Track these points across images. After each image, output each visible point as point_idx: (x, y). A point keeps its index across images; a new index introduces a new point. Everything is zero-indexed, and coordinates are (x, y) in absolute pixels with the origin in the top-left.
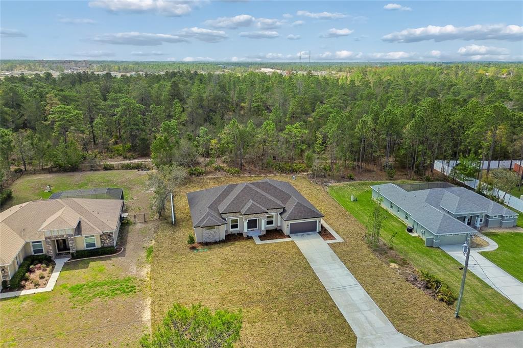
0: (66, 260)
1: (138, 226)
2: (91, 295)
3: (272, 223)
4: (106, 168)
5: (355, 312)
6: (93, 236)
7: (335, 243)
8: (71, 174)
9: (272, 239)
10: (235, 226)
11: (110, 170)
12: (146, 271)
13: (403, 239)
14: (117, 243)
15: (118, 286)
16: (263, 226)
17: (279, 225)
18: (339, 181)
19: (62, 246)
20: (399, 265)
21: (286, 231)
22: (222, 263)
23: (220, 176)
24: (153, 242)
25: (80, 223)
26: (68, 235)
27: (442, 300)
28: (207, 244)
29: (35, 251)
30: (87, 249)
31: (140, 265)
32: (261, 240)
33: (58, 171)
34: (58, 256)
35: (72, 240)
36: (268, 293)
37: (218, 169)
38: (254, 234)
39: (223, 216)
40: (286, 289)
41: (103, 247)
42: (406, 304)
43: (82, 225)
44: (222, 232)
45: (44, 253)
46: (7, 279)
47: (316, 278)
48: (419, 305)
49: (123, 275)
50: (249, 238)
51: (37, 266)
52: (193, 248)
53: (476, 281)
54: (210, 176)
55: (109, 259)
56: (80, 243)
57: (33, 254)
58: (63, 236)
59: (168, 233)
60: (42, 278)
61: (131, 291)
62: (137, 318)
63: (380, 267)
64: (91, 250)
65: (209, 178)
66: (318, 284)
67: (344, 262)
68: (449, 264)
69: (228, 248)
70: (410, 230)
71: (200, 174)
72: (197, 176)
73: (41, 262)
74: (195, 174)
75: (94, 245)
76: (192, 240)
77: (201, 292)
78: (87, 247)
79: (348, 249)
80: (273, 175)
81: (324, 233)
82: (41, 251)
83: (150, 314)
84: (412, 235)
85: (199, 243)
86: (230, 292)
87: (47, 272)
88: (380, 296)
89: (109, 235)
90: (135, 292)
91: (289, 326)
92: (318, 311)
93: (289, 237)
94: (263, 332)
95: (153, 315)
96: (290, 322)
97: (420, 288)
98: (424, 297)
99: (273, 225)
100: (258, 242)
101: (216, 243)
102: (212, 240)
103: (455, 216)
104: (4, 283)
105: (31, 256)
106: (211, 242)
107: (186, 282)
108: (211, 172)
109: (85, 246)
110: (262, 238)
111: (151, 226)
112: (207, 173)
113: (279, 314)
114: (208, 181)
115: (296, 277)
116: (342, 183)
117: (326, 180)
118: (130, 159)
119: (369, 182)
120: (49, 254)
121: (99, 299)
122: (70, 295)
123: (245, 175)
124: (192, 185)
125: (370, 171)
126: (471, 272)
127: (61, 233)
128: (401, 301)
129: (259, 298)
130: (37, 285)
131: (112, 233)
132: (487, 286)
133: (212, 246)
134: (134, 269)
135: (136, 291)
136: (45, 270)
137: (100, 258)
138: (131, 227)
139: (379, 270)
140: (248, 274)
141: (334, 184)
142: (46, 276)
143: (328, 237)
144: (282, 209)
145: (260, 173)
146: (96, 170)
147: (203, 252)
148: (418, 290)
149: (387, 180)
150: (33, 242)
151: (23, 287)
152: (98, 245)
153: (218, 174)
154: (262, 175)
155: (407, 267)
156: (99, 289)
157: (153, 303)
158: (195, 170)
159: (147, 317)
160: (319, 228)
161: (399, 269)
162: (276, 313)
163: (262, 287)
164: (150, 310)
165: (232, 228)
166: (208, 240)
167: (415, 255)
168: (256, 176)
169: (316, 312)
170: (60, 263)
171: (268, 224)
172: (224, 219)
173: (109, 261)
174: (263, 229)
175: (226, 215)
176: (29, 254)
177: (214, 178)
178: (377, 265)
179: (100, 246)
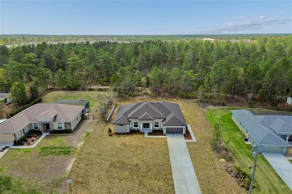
0: (47, 134)
1: (90, 121)
2: (49, 153)
3: (158, 127)
4: (90, 90)
5: (183, 184)
6: (61, 123)
7: (190, 142)
8: (73, 91)
9: (155, 135)
10: (137, 126)
11: (92, 91)
12: (81, 144)
13: (239, 145)
14: (75, 128)
15: (64, 150)
16: (152, 127)
17: (162, 128)
18: (215, 105)
19: (47, 126)
20: (227, 160)
21: (165, 132)
22: (121, 145)
24: (92, 129)
25: (56, 115)
26: (49, 122)
27: (243, 186)
28: (118, 134)
29: (35, 128)
30: (59, 129)
31: (80, 140)
32: (148, 135)
33: (68, 90)
34: (45, 131)
35: (51, 124)
36: (137, 165)
37: (146, 94)
38: (146, 131)
39: (130, 120)
40: (148, 164)
41: (66, 130)
42: (218, 185)
43: (57, 117)
44: (127, 129)
45: (39, 129)
46: (16, 140)
47: (169, 161)
48: (227, 187)
49: (68, 145)
50: (143, 133)
51: (33, 135)
52: (111, 135)
53: (276, 179)
54: (140, 97)
56: (55, 126)
57: (34, 129)
58: (46, 122)
59: (102, 125)
60: (33, 141)
61: (68, 153)
62: (64, 167)
63: (213, 160)
64: (60, 130)
66: (168, 164)
67: (190, 154)
68: (263, 165)
69: (128, 137)
70: (246, 140)
71: (134, 96)
72: (133, 97)
73: (35, 134)
74: (131, 96)
75: (61, 128)
76: (110, 131)
77: (103, 159)
78: (58, 128)
79: (197, 147)
80: (175, 99)
81: (187, 135)
82: (37, 128)
83: (71, 166)
84: (247, 143)
85: (115, 133)
86: (117, 162)
87: (37, 138)
88: (203, 177)
89: (69, 124)
90: (69, 154)
91: (140, 185)
92: (160, 180)
93: (165, 135)
94: (123, 186)
95: (73, 167)
96: (141, 183)
97: (233, 177)
98: (232, 182)
99: (159, 128)
100: (146, 136)
101: (123, 134)
102: (121, 132)
104: (15, 142)
105: (33, 130)
106: (121, 133)
107: (97, 153)
108: (141, 95)
110: (149, 134)
111: (95, 121)
112: (138, 96)
113: (137, 178)
114: (138, 100)
115: (157, 158)
116: (216, 107)
117: (207, 104)
118: (104, 86)
119: (236, 107)
120: (41, 130)
121: (51, 155)
122: (40, 151)
123: (159, 98)
124: (129, 101)
125: (239, 101)
126: (276, 172)
127: (46, 120)
128: (216, 182)
129: (131, 167)
130: (29, 144)
131: (71, 123)
132: (283, 183)
133: (121, 136)
134: (75, 143)
135: (70, 154)
136: (36, 137)
137: (63, 135)
138: (86, 121)
139: (211, 162)
140: (132, 153)
141: (211, 107)
142: (35, 140)
143: (188, 138)
144: (164, 119)
145: (169, 97)
146: (85, 90)
147: (115, 138)
148: (231, 177)
149: (248, 107)
150: (34, 123)
151: (23, 144)
153: (145, 97)
154: (169, 99)
155: (231, 162)
156: (54, 150)
157: (76, 161)
158: (132, 94)
159: (69, 167)
160: (184, 132)
161: (225, 163)
162: (136, 177)
163: (135, 161)
164: (72, 164)
165: (135, 127)
166: (120, 132)
167: (241, 156)
168: (165, 99)
169: (159, 180)
170: (44, 135)
171: (155, 127)
172: (130, 122)
173: (66, 137)
174: (151, 129)
175: (131, 119)
176: (32, 129)
177: (141, 99)
178: (211, 158)
179: (64, 129)
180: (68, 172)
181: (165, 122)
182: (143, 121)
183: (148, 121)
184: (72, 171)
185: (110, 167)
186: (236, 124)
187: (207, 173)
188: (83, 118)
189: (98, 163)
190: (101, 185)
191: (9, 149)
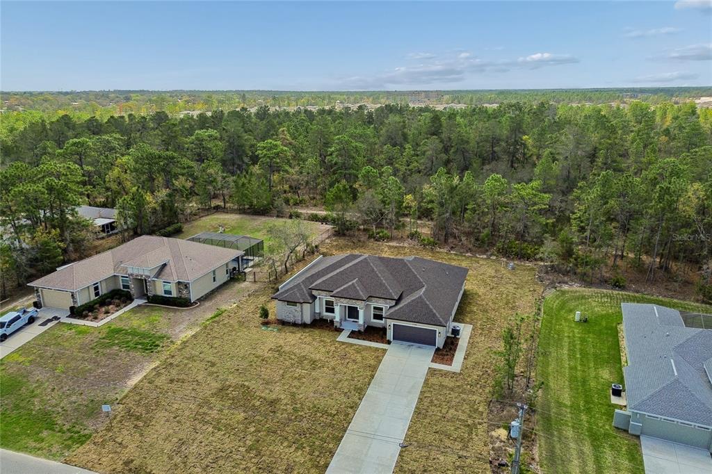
0: (142, 302)
2: (117, 341)
3: (381, 319)
4: (292, 216)
6: (170, 283)
7: (441, 371)
9: (364, 339)
10: (332, 310)
11: (296, 219)
12: (188, 334)
13: (586, 401)
14: (202, 297)
15: (147, 341)
16: (362, 317)
19: (142, 282)
21: (390, 334)
22: (270, 350)
23: (406, 245)
24: (235, 305)
25: (165, 265)
26: (147, 276)
28: (283, 323)
29: (124, 286)
31: (192, 325)
32: (350, 337)
33: (249, 213)
35: (149, 282)
36: (273, 402)
37: (414, 236)
38: (349, 326)
39: (314, 293)
40: (299, 406)
41: (178, 297)
43: (167, 268)
44: (305, 315)
45: (130, 290)
46: (76, 305)
47: (355, 406)
49: (164, 331)
50: (337, 330)
51: (115, 300)
52: (266, 324)
54: (394, 244)
55: (175, 311)
56: (159, 289)
57: (121, 288)
58: (142, 276)
60: (107, 313)
61: (151, 349)
63: (472, 427)
64: (166, 297)
65: (390, 247)
66: (347, 415)
67: (421, 400)
68: (619, 470)
69: (299, 335)
70: (616, 392)
71: (383, 238)
72: (376, 240)
73: (120, 298)
74: (374, 238)
75: (170, 293)
76: (265, 313)
77: (212, 374)
78: (165, 293)
79: (451, 385)
80: (485, 256)
81: (446, 351)
82: (128, 287)
83: (140, 378)
84: (614, 400)
85: (276, 320)
86: (236, 387)
87: (116, 308)
88: (414, 466)
89: (186, 285)
90: (152, 352)
91: (249, 449)
92: (304, 447)
93: (389, 343)
94: (214, 444)
95: (141, 381)
96: (257, 446)
99: (382, 322)
100: (344, 338)
101: (295, 325)
102: (292, 320)
104: (72, 308)
105: (120, 290)
106: (290, 323)
107: (210, 359)
108: (399, 239)
109: (163, 292)
110: (353, 334)
111: (254, 287)
112: (390, 239)
113: (255, 431)
114: (386, 249)
115: (330, 396)
116: (592, 289)
119: (654, 297)
120: (132, 293)
121: (118, 348)
122: (104, 336)
123: (442, 250)
124: (363, 250)
127: (141, 273)
129: (258, 403)
130: (95, 318)
131: (188, 283)
133: (287, 329)
134: (180, 328)
135: (155, 351)
136: (117, 306)
137: (168, 308)
138: (236, 284)
140: (281, 372)
141: (575, 288)
142: (111, 312)
143: (442, 359)
144: (394, 301)
145: (470, 250)
146: (282, 217)
147: (271, 332)
149: (697, 301)
150: (122, 277)
151: (84, 317)
152: (174, 294)
153: (407, 243)
154: (468, 254)
156: (129, 338)
157: (155, 368)
158: (378, 233)
159: (134, 381)
160: (440, 342)
161: (501, 441)
162: (252, 429)
163: (277, 392)
164: (145, 374)
165: (327, 311)
166: (288, 319)
167: (569, 433)
168: (456, 255)
169: (301, 447)
170: (137, 302)
171: (374, 318)
172: (314, 298)
173: (171, 314)
174: (361, 321)
175: (317, 292)
176: (117, 287)
177: (396, 247)
178: (470, 422)
179: (175, 296)
180: (126, 391)
181: (393, 310)
182: (342, 300)
183: (354, 301)
184: (136, 387)
185: (213, 395)
186: (621, 343)
187: (432, 457)
189: (197, 381)
190: (171, 431)
191: (57, 322)
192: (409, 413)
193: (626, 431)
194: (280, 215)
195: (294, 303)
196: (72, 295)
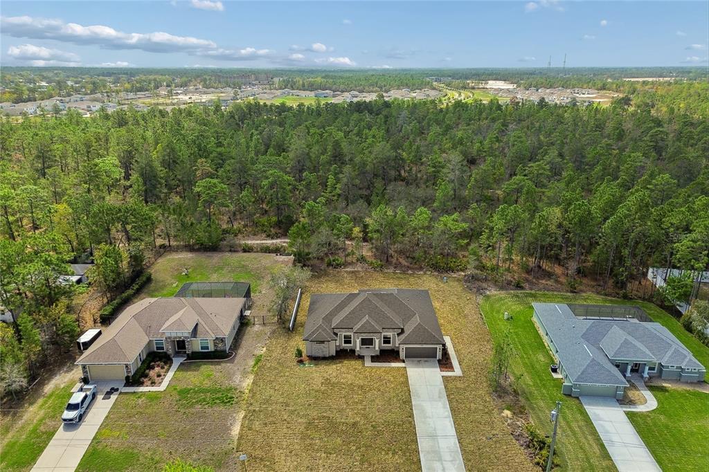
0: (182, 360)
1: (257, 328)
2: (194, 401)
3: (390, 343)
4: (248, 250)
5: (436, 460)
6: (208, 340)
7: (450, 377)
8: (209, 254)
9: (384, 362)
10: (349, 342)
11: (249, 252)
12: (248, 382)
13: (540, 380)
14: (231, 346)
15: (219, 395)
16: (378, 344)
17: (397, 345)
18: (502, 288)
19: (181, 345)
20: (514, 413)
21: (402, 355)
22: (322, 383)
23: (360, 269)
24: (265, 349)
25: (197, 324)
26: (186, 337)
27: (538, 464)
28: (315, 359)
29: (158, 348)
30: (203, 351)
31: (245, 374)
32: (372, 362)
33: (198, 250)
34: (177, 354)
35: (188, 342)
36: (355, 424)
37: (362, 259)
38: (367, 352)
39: (336, 331)
40: (374, 423)
41: (216, 351)
42: (495, 461)
43: (199, 327)
44: (331, 349)
45: (165, 350)
46: (129, 375)
47: (411, 416)
48: (510, 464)
49: (226, 384)
50: (361, 358)
51: (157, 363)
52: (301, 362)
53: (597, 449)
54: (349, 269)
55: (219, 363)
56: (196, 345)
57: (155, 350)
58: (180, 338)
59: (282, 340)
60: (159, 376)
61: (229, 402)
62: (228, 429)
63: (489, 413)
64: (205, 352)
65: (346, 272)
66: (410, 423)
67: (450, 401)
68: (578, 422)
69: (334, 366)
70: (555, 370)
71: (339, 265)
72: (335, 268)
73: (160, 360)
74: (332, 266)
75: (207, 348)
76: (299, 353)
77: (292, 412)
78: (202, 349)
79: (462, 386)
80: (422, 273)
81: (445, 362)
82: (163, 348)
83: (239, 428)
84: (555, 376)
85: (308, 356)
86: (319, 418)
87: (164, 370)
88: (471, 447)
89: (222, 340)
90: (232, 404)
92: (397, 452)
93: (404, 361)
95: (241, 430)
96: (365, 459)
97: (522, 446)
98: (520, 455)
99: (391, 345)
100: (368, 363)
101: (324, 358)
102: (321, 355)
103: (612, 362)
104: (127, 378)
105: (154, 352)
106: (319, 357)
107: (281, 400)
108: (351, 264)
109: (200, 348)
110: (374, 359)
111: (268, 330)
112: (346, 264)
113: (357, 449)
114: (345, 275)
115: (390, 411)
116: (504, 292)
117: (484, 285)
118: (272, 238)
120: (169, 353)
121: (200, 406)
122: (178, 398)
123: (388, 271)
124: (327, 278)
125: (549, 275)
126: (599, 436)
127: (179, 335)
128: (492, 456)
129: (344, 428)
130: (153, 383)
131: (224, 338)
132: (606, 456)
133: (320, 362)
134: (237, 378)
135: (234, 402)
136: (163, 368)
137: (212, 362)
138: (249, 328)
139: (486, 417)
140: (344, 400)
141: (493, 292)
142: (162, 374)
143: (446, 368)
144: (400, 330)
145: (409, 268)
146: (235, 251)
147: (310, 368)
148: (519, 447)
149: (567, 291)
150: (156, 341)
151: (141, 384)
152: (212, 348)
153: (358, 268)
154: (410, 272)
155: (521, 418)
156: (202, 396)
157: (245, 417)
158: (334, 261)
159: (236, 430)
160: (439, 355)
161: (510, 419)
162: (354, 448)
163: (351, 417)
164: (240, 424)
165: (345, 343)
166: (317, 355)
167: (542, 404)
168: (400, 273)
169: (394, 453)
170: (177, 362)
171: (384, 343)
172: (336, 334)
173: (218, 367)
174: (377, 348)
175: (338, 330)
176: (152, 350)
177: (353, 272)
178: (486, 410)
179: (213, 350)
180: (236, 439)
181: (403, 337)
182: (362, 334)
183: (372, 334)
184: (241, 437)
185: (307, 429)
186: (539, 332)
187: (478, 439)
188: (243, 323)
189: (286, 420)
190: (295, 463)
191: (118, 393)
192: (448, 413)
193: (570, 395)
194: (233, 249)
195: (323, 342)
196: (127, 367)
